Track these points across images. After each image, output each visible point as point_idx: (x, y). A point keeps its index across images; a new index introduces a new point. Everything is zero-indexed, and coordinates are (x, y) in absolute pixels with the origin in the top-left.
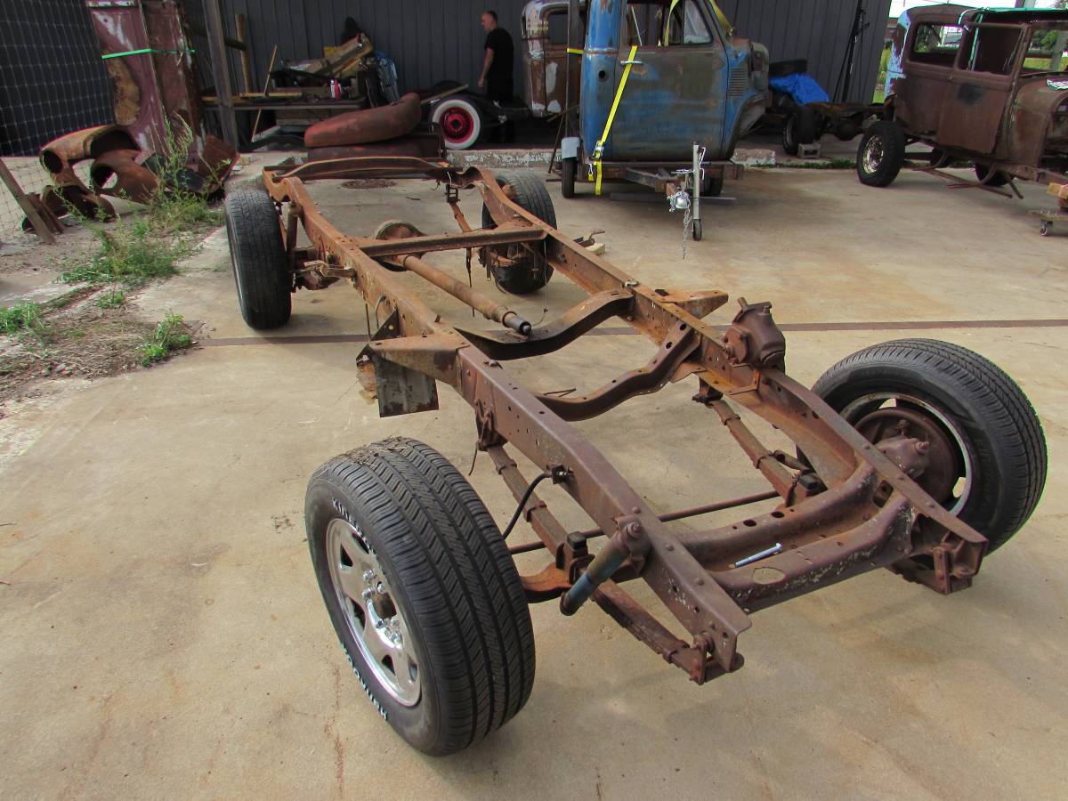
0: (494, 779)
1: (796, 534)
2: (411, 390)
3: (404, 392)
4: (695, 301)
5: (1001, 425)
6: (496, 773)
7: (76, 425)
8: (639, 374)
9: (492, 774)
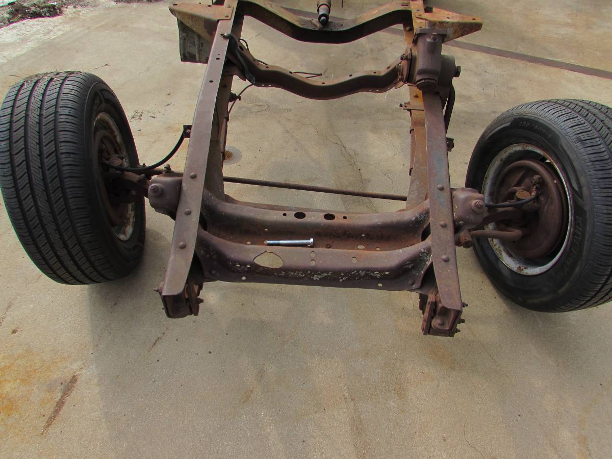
0: (111, 307)
1: (339, 237)
2: (202, 46)
3: (197, 47)
4: (448, 23)
5: (605, 211)
6: (116, 304)
7: (88, 28)
8: (373, 74)
9: (113, 304)
